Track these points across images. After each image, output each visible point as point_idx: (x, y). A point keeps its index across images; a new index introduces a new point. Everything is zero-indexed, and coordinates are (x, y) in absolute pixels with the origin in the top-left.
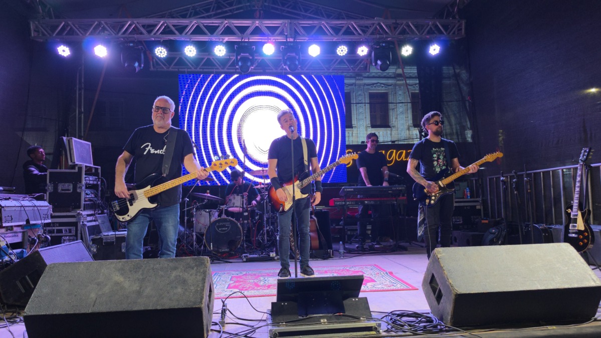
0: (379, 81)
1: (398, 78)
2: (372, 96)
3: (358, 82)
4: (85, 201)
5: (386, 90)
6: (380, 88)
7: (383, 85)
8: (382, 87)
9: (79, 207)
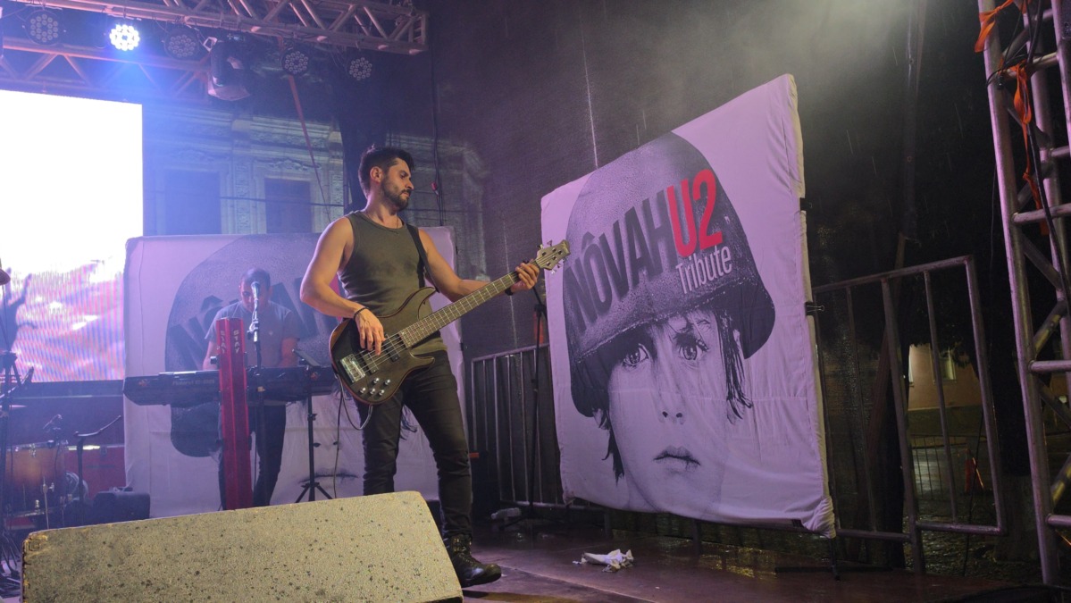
0: (287, 155)
1: (333, 153)
2: (271, 186)
3: (238, 152)
5: (304, 176)
6: (293, 171)
7: (298, 165)
8: (297, 168)
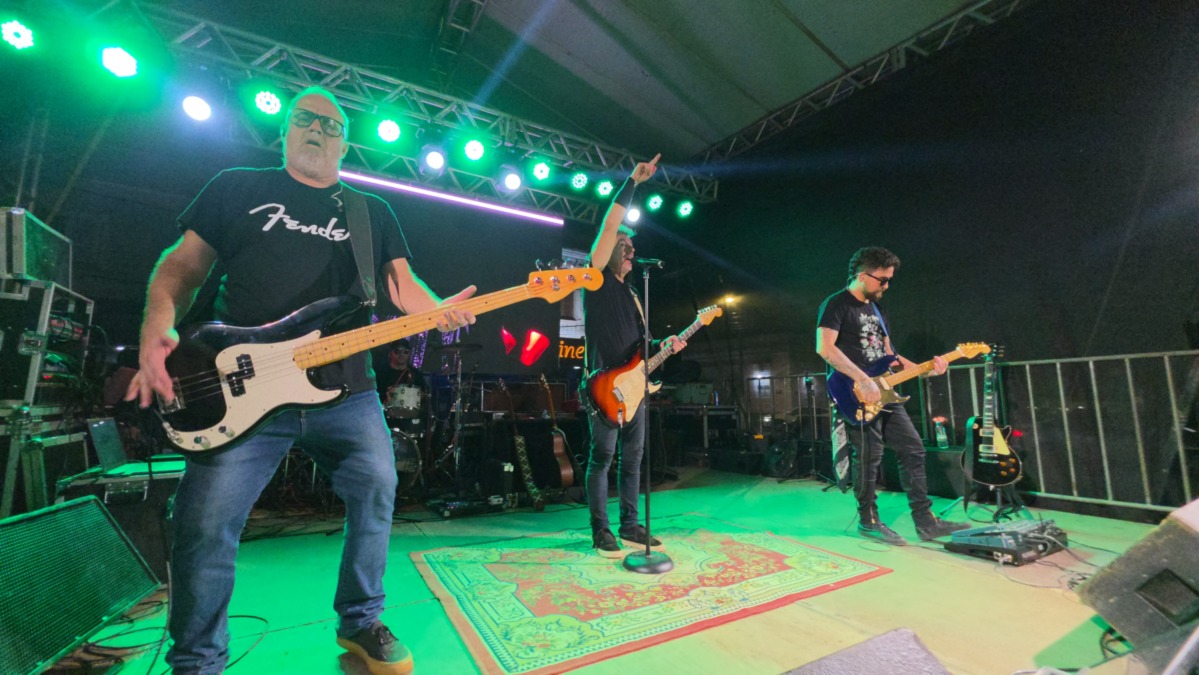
4: (41, 379)
9: (20, 395)
